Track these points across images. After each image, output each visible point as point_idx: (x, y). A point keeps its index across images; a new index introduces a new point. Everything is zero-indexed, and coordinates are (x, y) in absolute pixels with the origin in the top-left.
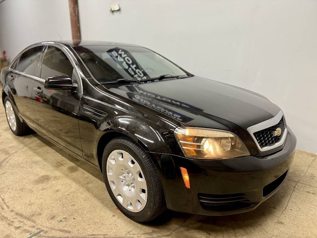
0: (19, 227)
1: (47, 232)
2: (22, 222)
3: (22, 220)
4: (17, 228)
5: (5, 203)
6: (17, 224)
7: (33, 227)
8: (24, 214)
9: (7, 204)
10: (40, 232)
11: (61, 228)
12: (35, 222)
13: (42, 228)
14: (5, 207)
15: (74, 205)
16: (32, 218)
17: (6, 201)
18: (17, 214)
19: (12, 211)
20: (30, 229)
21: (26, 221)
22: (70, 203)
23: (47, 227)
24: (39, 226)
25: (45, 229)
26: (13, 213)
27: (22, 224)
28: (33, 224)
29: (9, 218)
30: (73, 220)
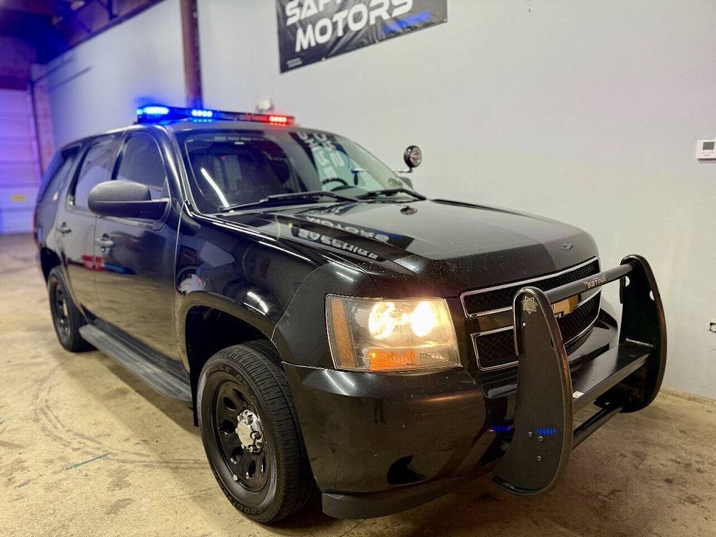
0: (79, 449)
1: (116, 455)
2: (82, 443)
3: (82, 441)
4: (75, 450)
5: (59, 422)
6: (75, 445)
7: (98, 449)
8: (86, 434)
9: (63, 423)
10: (107, 454)
11: (137, 451)
12: (100, 443)
13: (111, 451)
14: (59, 426)
15: (159, 426)
16: (98, 439)
17: (61, 419)
18: (76, 434)
19: (69, 431)
20: (94, 451)
21: (88, 442)
22: (154, 423)
23: (117, 450)
24: (107, 449)
25: (115, 452)
26: (70, 433)
27: (82, 445)
28: (97, 445)
29: (64, 438)
30: (155, 443)
